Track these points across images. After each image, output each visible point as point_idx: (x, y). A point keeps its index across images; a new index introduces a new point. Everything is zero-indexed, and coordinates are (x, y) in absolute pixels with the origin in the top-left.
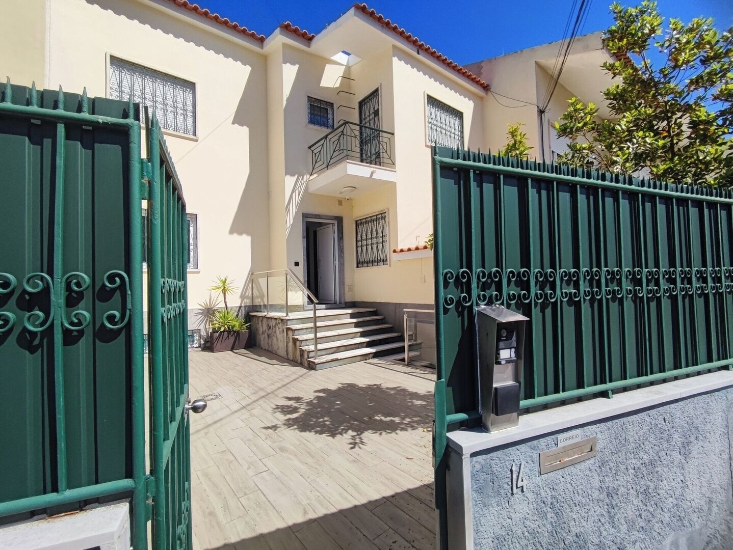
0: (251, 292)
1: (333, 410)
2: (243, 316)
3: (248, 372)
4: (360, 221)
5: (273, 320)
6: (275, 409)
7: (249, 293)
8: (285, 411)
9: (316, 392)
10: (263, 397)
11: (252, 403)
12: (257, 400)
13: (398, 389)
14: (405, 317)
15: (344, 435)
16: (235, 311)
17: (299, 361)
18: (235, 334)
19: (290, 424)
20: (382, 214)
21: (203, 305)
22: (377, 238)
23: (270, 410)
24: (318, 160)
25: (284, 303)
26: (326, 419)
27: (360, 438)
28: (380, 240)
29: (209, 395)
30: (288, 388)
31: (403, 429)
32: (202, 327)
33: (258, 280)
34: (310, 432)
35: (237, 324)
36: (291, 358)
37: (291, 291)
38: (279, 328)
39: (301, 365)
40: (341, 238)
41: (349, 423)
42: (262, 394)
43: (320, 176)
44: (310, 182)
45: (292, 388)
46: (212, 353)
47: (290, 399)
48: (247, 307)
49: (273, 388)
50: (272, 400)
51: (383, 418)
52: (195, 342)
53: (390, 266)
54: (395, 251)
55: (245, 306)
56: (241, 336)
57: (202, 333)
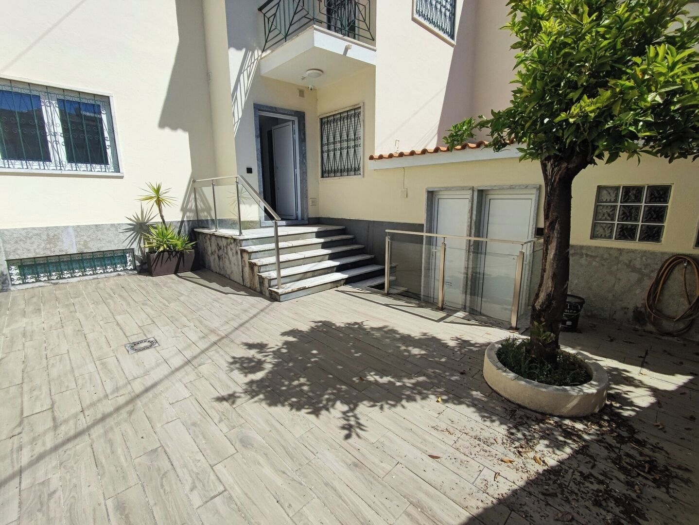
0: (194, 204)
1: (309, 365)
2: (187, 232)
3: (195, 305)
4: (326, 120)
5: (223, 239)
6: (232, 363)
7: (192, 205)
8: (245, 368)
9: (284, 334)
10: (215, 343)
11: (199, 354)
12: (207, 349)
13: (384, 329)
14: (387, 240)
15: (331, 410)
16: (176, 227)
17: (258, 289)
18: (178, 255)
19: (253, 391)
20: (355, 109)
21: (134, 219)
22: (348, 141)
23: (225, 365)
24: (273, 27)
25: (236, 218)
26: (302, 380)
27: (355, 416)
28: (352, 143)
29: (141, 342)
30: (246, 328)
31: (410, 399)
32: (135, 246)
33: (202, 190)
34: (283, 405)
35: (179, 243)
36: (248, 285)
37: (244, 203)
38: (231, 249)
39: (261, 294)
40: (303, 140)
41: (335, 388)
42: (214, 338)
43: (275, 52)
44: (263, 60)
45: (252, 329)
46: (151, 278)
47: (250, 346)
48: (191, 222)
49: (228, 328)
50: (227, 349)
51: (377, 378)
52: (129, 263)
53: (363, 177)
54: (371, 158)
55: (188, 221)
56: (185, 256)
57: (136, 253)
